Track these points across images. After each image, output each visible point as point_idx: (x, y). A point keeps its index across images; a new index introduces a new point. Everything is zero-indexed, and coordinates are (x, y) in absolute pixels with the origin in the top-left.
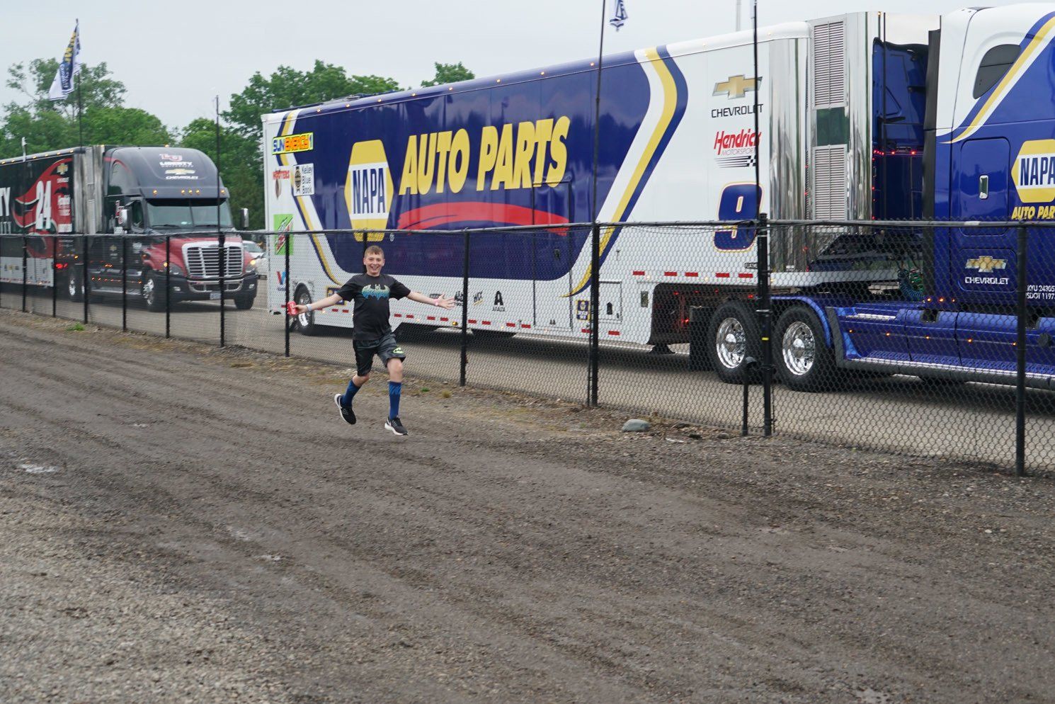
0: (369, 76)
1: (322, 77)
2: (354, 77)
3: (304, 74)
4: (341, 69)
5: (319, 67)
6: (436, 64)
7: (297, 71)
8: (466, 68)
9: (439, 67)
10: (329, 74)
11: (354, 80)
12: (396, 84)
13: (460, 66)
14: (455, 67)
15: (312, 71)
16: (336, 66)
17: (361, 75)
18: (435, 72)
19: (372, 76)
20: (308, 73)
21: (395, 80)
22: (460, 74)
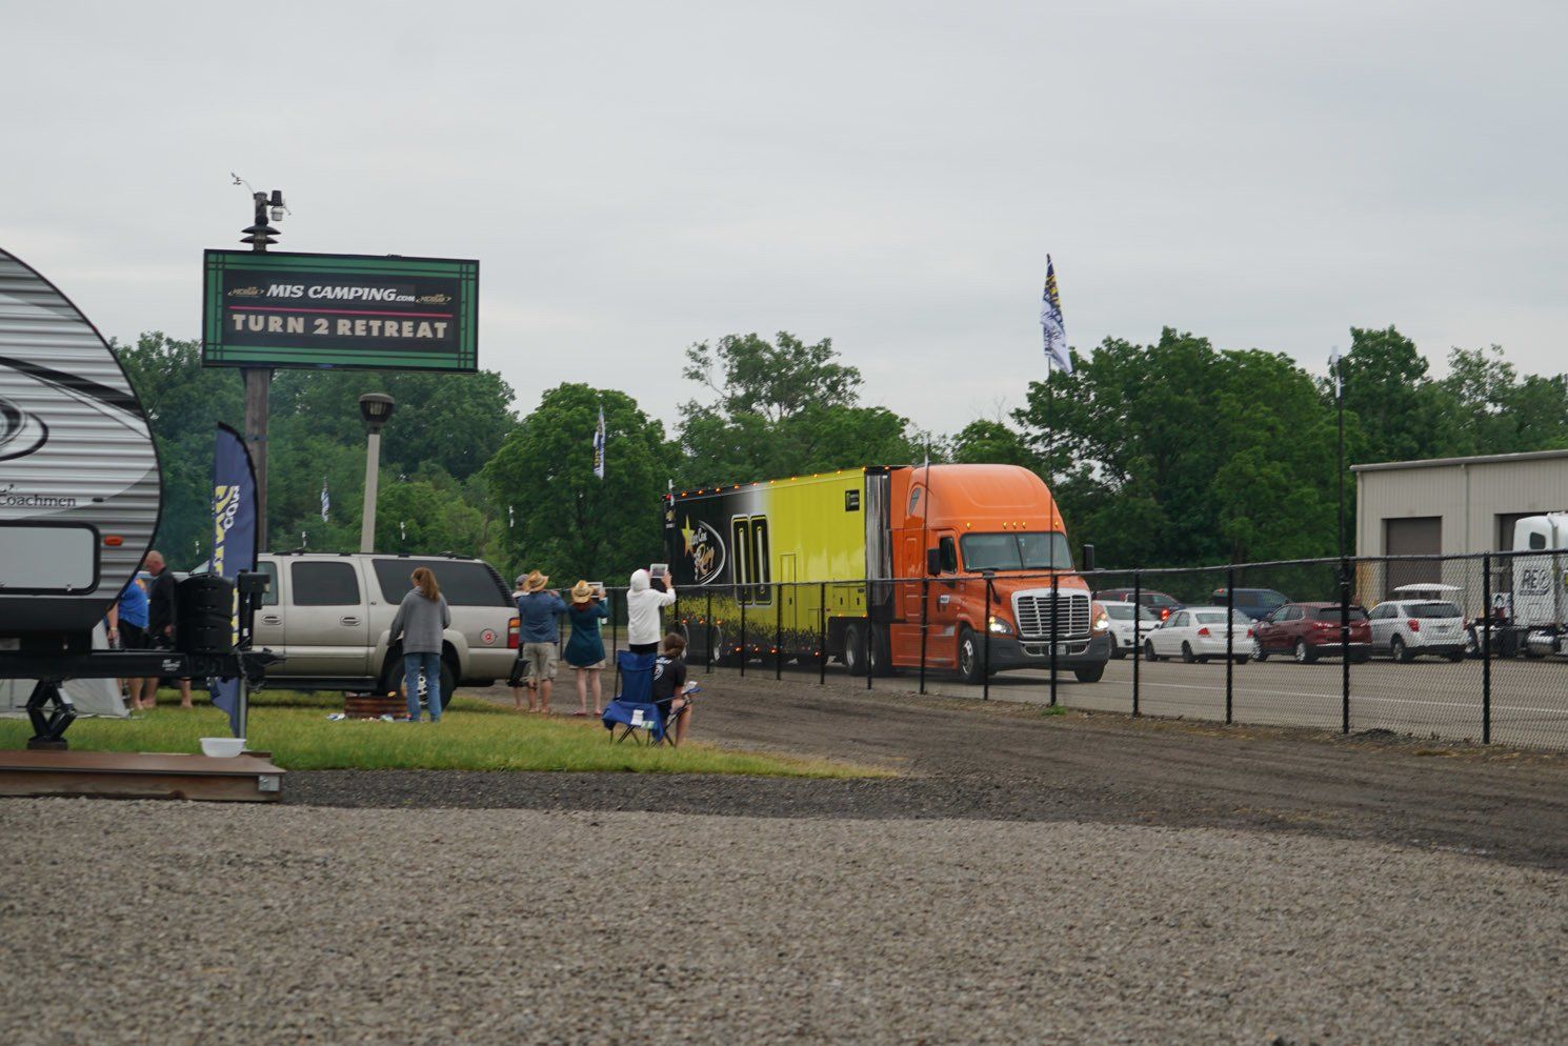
0: (1248, 350)
1: (1173, 353)
2: (1223, 352)
3: (1144, 349)
4: (1203, 341)
5: (1168, 336)
6: (1353, 329)
7: (1133, 344)
8: (1402, 335)
9: (1357, 334)
10: (1184, 347)
11: (1223, 357)
12: (1292, 361)
13: (1392, 331)
14: (1384, 333)
15: (1156, 345)
16: (1196, 336)
17: (1236, 349)
18: (1351, 341)
19: (1254, 350)
20: (1150, 347)
21: (1290, 356)
22: (1394, 345)
